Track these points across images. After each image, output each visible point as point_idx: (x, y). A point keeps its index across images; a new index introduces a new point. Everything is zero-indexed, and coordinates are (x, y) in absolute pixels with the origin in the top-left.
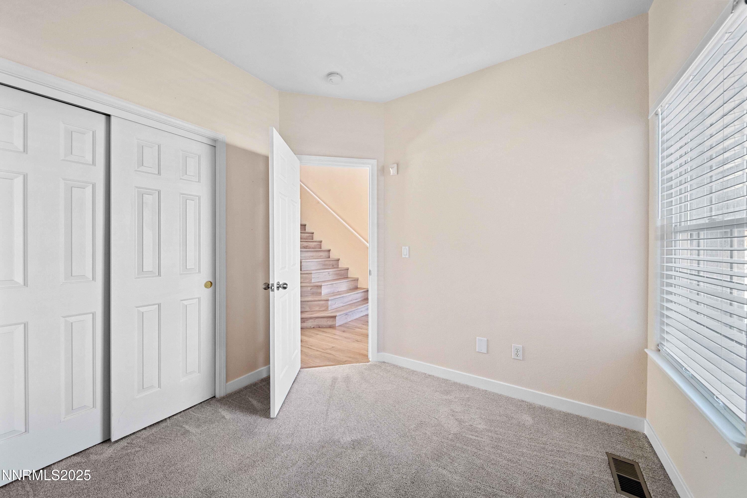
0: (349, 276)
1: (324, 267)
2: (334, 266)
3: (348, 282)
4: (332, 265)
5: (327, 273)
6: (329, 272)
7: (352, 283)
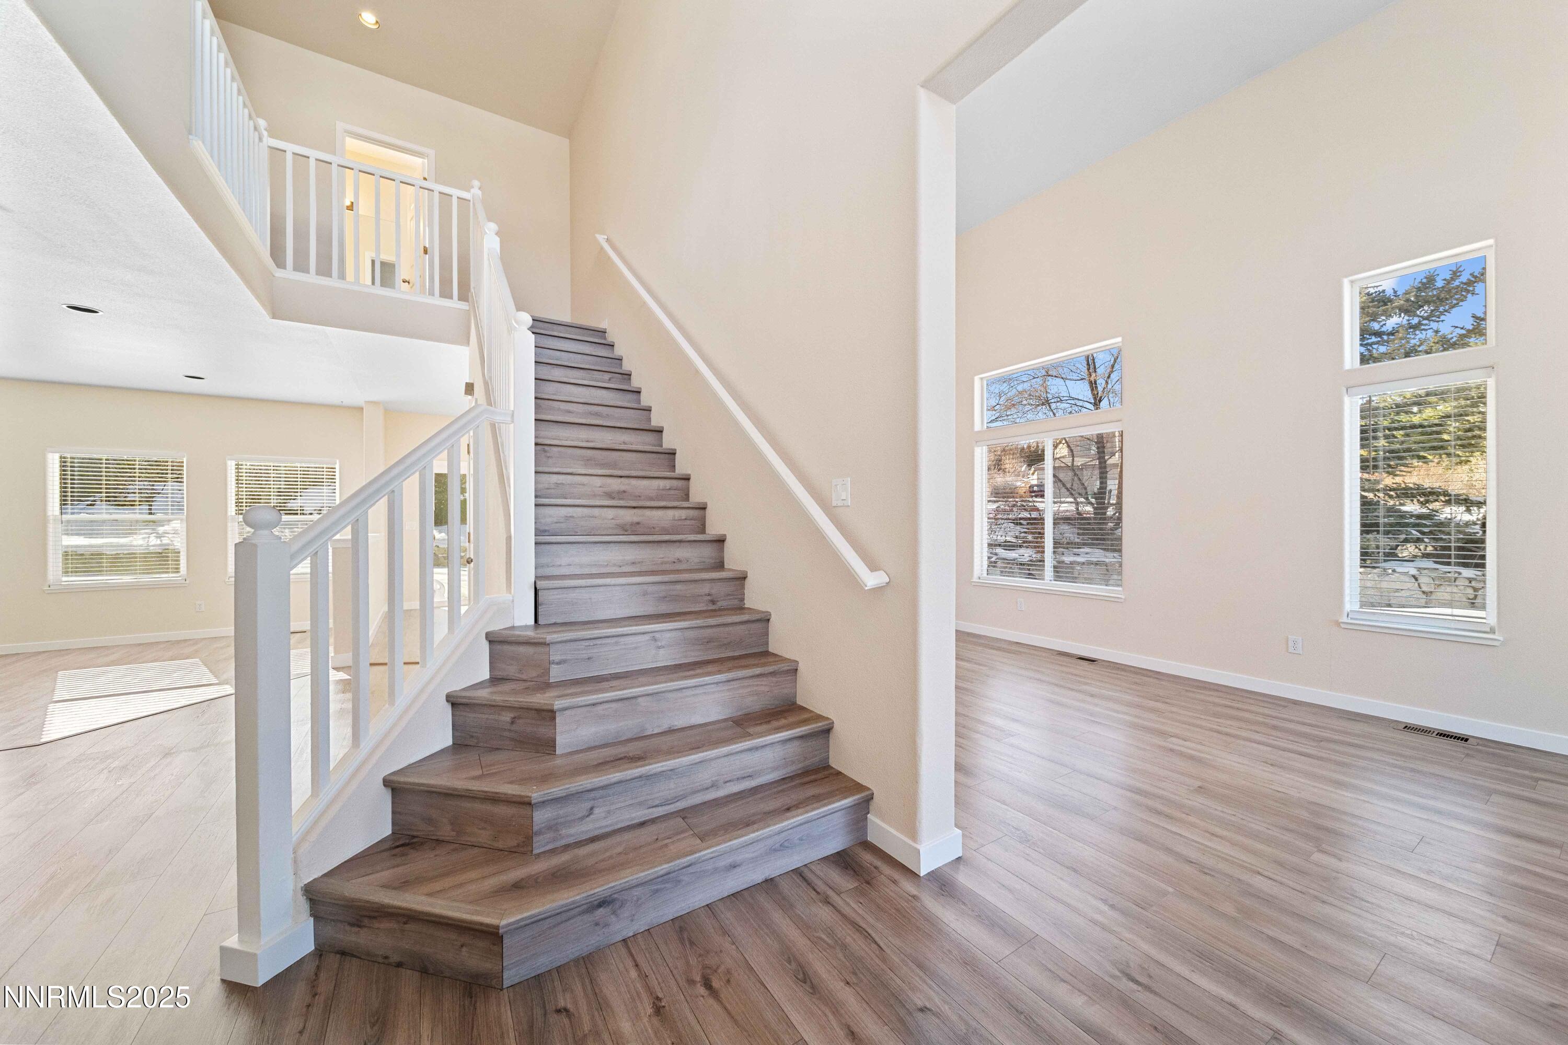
0: (770, 650)
1: (664, 608)
2: (720, 604)
3: (736, 684)
4: (709, 598)
5: (647, 637)
6: (657, 635)
7: (763, 688)
